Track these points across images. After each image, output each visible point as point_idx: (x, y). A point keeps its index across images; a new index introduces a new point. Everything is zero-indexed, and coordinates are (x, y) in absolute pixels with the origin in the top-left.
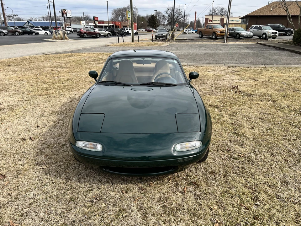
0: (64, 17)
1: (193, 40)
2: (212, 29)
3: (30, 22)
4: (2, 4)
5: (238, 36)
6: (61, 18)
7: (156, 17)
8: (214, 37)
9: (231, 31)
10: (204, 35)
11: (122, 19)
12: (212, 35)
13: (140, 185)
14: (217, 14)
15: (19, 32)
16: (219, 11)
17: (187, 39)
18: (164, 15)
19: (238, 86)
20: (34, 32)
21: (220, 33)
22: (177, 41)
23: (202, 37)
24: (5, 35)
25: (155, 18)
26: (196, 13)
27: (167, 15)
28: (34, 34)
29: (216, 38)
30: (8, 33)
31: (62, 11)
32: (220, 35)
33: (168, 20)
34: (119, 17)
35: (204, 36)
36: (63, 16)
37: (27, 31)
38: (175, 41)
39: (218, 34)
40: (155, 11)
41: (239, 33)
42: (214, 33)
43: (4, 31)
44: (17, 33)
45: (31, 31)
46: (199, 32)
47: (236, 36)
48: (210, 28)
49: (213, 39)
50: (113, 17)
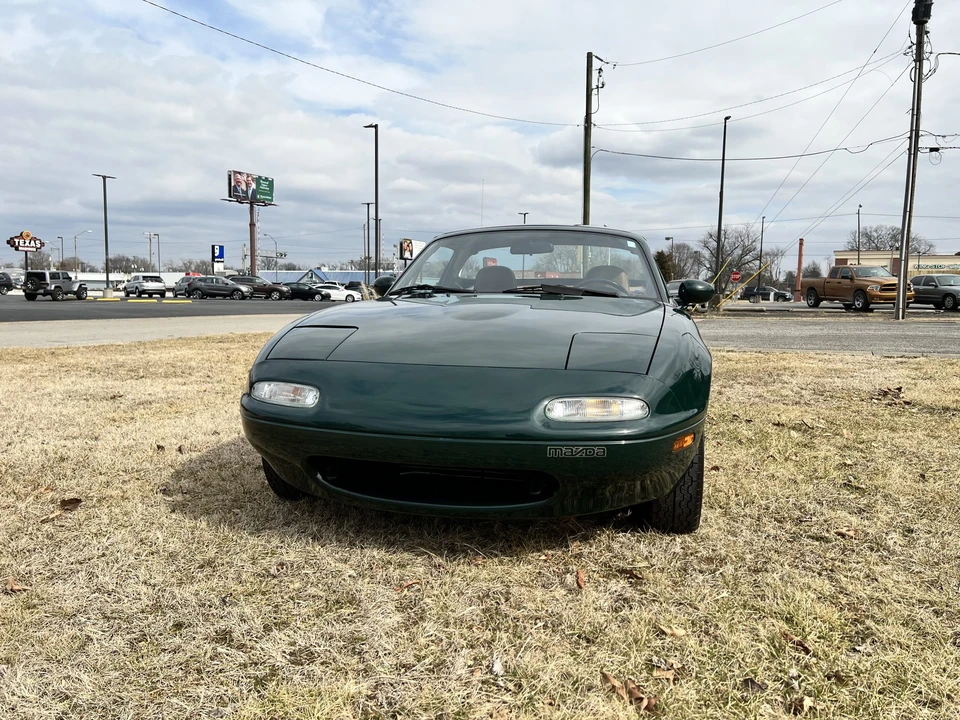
0: (405, 259)
1: (784, 313)
2: (852, 279)
3: (317, 272)
4: (252, 225)
5: (949, 302)
6: (395, 261)
7: (670, 256)
8: (858, 304)
9: (921, 287)
10: (826, 300)
11: (568, 265)
12: (851, 299)
13: (438, 560)
14: (878, 249)
15: (281, 292)
16: (887, 238)
17: (765, 309)
18: (696, 252)
19: (900, 389)
20: (319, 293)
21: (882, 290)
22: (729, 315)
23: (816, 305)
24: (244, 297)
25: (666, 262)
26: (801, 244)
27: (706, 253)
28: (317, 297)
29: (866, 309)
30: (252, 294)
31: (401, 244)
32: (881, 298)
33: (711, 267)
34: (558, 260)
35: (824, 303)
36: (402, 258)
37: (301, 290)
38: (724, 315)
39: (873, 293)
40: (667, 239)
41: (955, 291)
42: (861, 291)
43: (244, 289)
44: (276, 295)
45: (310, 289)
46: (805, 290)
47: (944, 301)
48: (843, 277)
49: (857, 310)
50: (541, 260)
